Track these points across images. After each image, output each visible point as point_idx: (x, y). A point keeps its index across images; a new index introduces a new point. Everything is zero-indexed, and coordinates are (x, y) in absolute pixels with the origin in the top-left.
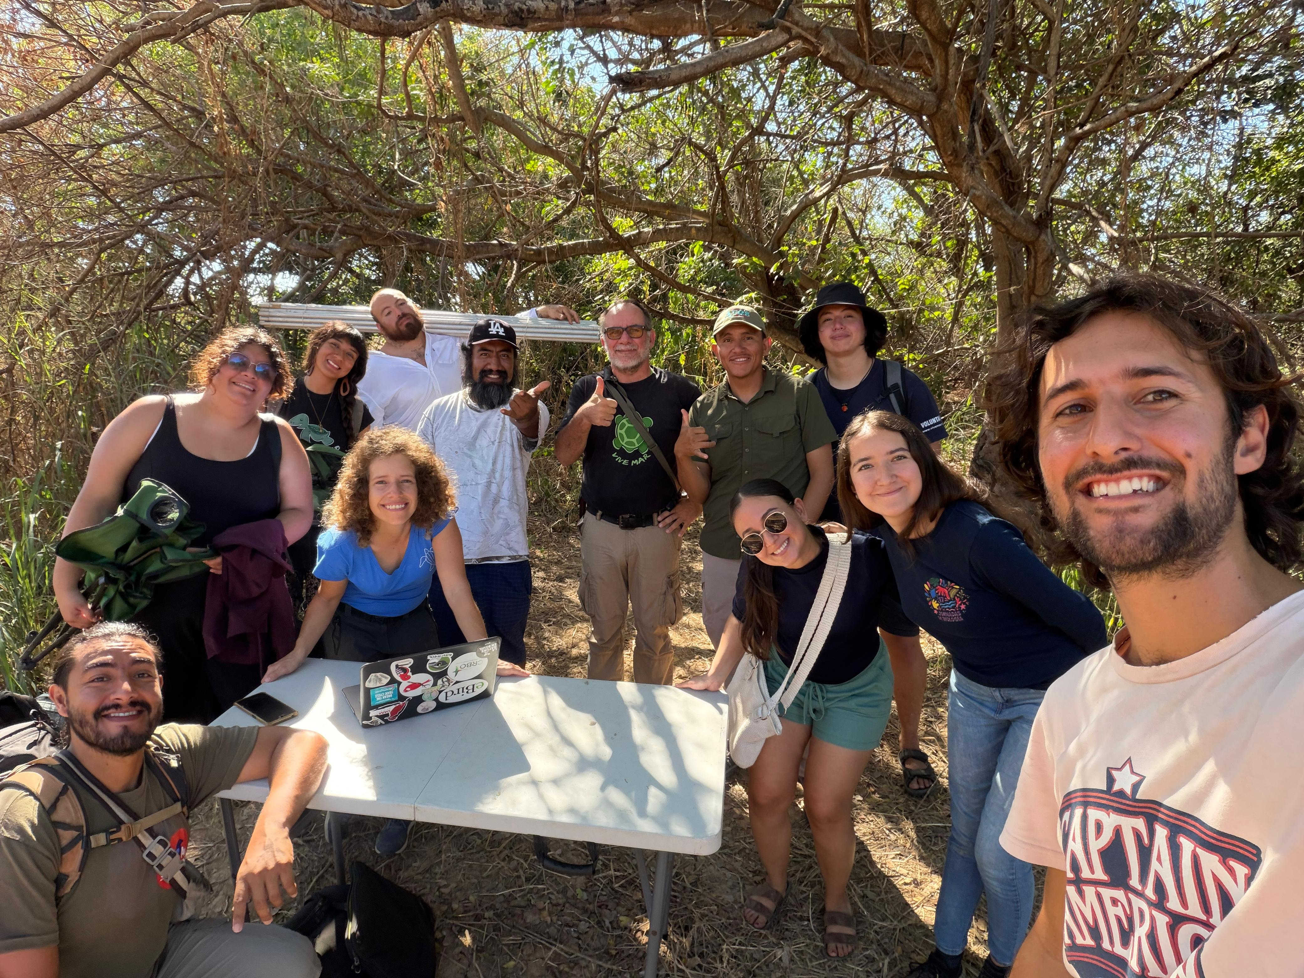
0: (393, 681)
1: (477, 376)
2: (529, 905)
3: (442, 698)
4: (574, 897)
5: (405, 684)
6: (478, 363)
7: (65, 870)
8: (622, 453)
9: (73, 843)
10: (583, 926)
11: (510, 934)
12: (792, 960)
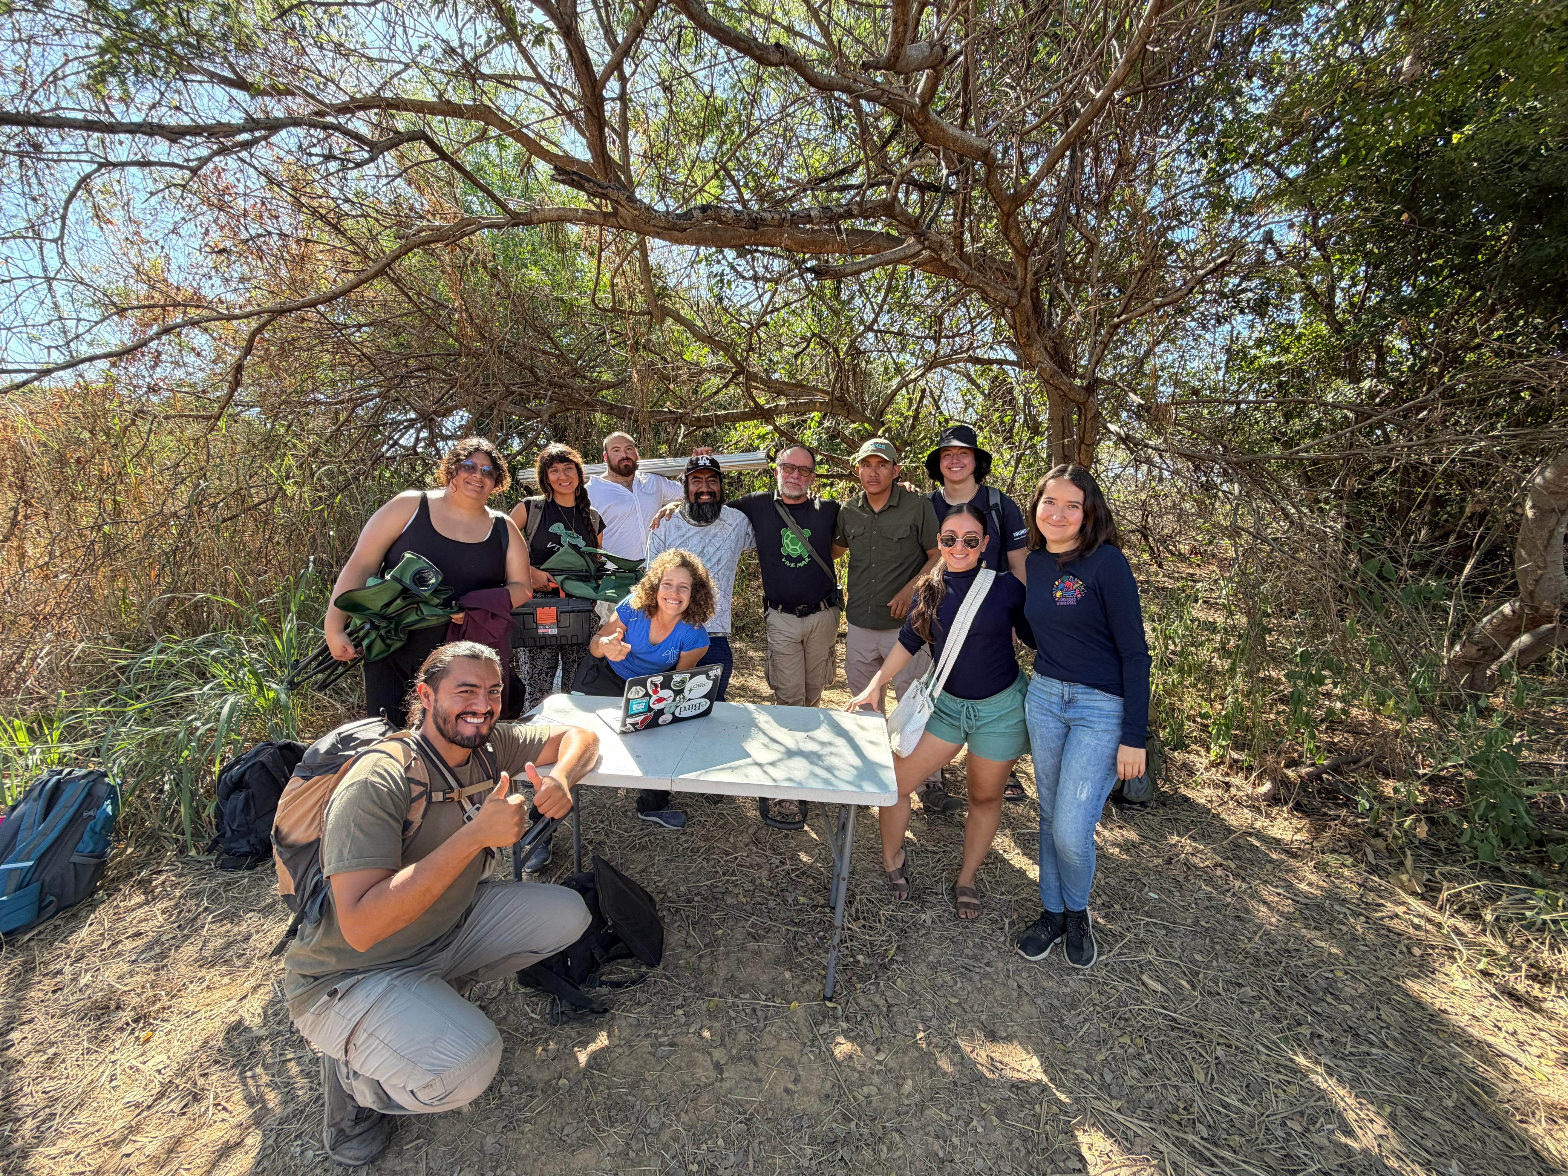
0: (647, 694)
1: (692, 498)
2: (727, 892)
3: (677, 714)
4: (762, 885)
5: (654, 697)
6: (693, 488)
7: (410, 818)
8: (789, 557)
9: (420, 796)
10: (771, 904)
11: (716, 911)
12: (933, 922)
